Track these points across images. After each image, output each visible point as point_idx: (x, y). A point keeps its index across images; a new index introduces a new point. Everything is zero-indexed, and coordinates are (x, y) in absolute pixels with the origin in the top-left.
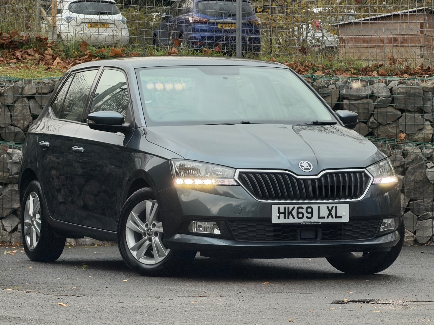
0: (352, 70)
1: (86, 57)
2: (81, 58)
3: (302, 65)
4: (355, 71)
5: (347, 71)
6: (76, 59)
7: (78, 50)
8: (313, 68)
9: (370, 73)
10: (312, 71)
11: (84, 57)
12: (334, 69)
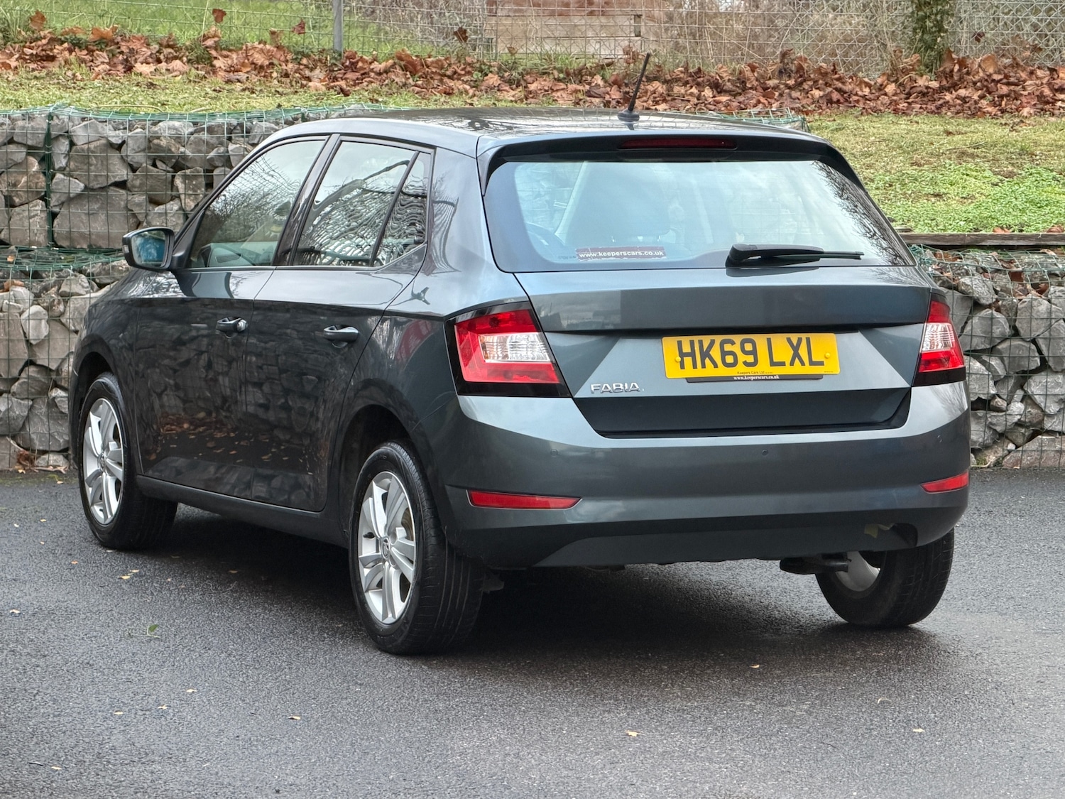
0: (556, 72)
1: (44, 42)
2: (33, 44)
3: (460, 62)
4: (562, 76)
5: (544, 73)
6: (24, 47)
7: (27, 29)
8: (481, 68)
9: (589, 78)
10: (480, 74)
11: (39, 43)
12: (520, 70)
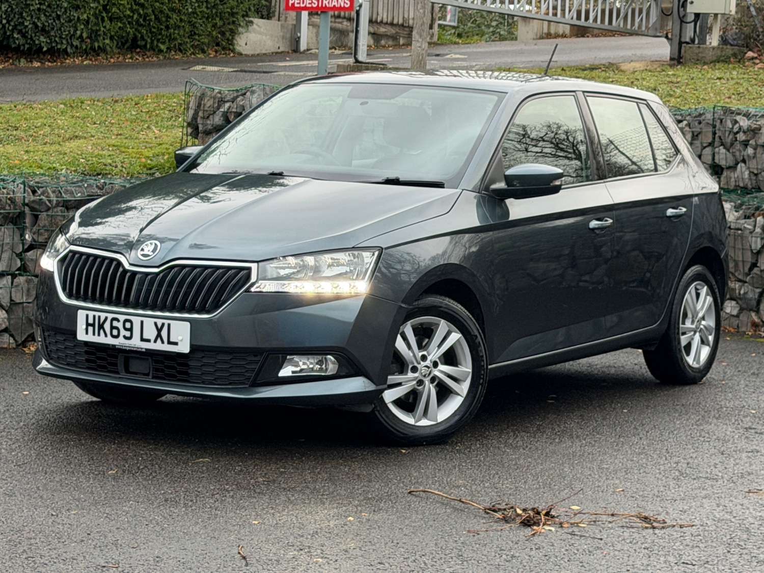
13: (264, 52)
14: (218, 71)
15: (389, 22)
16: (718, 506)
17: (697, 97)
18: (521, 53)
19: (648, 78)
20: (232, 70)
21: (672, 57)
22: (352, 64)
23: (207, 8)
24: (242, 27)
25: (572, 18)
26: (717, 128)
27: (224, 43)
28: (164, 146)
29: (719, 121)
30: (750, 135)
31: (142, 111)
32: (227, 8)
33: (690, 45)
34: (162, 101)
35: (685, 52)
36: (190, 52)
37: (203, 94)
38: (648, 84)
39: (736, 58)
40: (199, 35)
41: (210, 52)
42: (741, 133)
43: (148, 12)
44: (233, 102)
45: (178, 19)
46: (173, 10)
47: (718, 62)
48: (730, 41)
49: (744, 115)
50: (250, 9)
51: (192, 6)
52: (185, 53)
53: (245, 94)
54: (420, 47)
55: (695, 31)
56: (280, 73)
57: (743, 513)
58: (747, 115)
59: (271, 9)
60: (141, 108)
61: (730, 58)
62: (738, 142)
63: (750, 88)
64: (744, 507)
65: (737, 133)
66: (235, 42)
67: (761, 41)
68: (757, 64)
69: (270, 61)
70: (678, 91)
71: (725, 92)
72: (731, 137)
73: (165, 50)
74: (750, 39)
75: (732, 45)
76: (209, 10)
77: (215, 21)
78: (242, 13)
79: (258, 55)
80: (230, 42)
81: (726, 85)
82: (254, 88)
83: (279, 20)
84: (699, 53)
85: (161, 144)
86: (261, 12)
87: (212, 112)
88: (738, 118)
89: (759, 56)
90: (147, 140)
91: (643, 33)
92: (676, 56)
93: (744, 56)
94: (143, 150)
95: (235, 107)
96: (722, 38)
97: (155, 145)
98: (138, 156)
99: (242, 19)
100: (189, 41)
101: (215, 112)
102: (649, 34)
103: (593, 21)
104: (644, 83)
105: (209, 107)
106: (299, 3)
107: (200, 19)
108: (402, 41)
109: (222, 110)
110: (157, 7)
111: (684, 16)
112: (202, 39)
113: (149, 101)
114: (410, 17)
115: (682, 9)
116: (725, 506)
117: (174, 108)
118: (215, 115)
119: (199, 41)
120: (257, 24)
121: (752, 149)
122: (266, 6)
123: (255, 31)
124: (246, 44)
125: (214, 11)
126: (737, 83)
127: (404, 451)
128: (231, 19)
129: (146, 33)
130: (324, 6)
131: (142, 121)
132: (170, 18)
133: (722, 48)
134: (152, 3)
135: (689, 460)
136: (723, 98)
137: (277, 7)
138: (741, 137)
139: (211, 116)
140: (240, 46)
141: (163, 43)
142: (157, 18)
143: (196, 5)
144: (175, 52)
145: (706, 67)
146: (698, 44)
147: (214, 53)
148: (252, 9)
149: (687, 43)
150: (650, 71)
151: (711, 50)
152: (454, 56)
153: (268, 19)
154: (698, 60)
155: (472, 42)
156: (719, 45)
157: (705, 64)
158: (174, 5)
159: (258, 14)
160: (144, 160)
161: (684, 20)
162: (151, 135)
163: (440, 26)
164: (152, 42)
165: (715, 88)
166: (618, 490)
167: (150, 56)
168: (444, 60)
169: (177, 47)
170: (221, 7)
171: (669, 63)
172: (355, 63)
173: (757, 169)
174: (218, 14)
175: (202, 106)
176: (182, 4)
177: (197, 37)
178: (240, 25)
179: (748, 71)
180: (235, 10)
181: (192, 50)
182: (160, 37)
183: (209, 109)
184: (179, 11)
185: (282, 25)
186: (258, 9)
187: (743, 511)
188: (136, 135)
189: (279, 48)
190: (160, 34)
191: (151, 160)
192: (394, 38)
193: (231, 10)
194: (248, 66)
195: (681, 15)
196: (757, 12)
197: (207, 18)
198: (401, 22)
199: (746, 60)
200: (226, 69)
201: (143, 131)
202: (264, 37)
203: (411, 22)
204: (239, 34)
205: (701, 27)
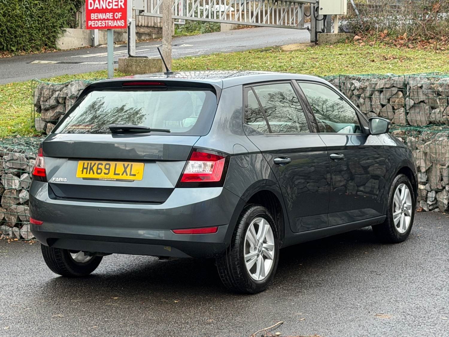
13: (74, 47)
14: (48, 63)
15: (146, 25)
16: (359, 326)
17: (329, 67)
18: (224, 40)
19: (299, 56)
20: (56, 62)
21: (312, 40)
22: (127, 58)
23: (39, 24)
24: (60, 33)
25: (253, 22)
26: (342, 88)
27: (50, 44)
28: (21, 118)
29: (343, 84)
30: (361, 91)
31: (6, 95)
32: (50, 23)
33: (322, 34)
34: (17, 87)
35: (319, 37)
36: (30, 50)
37: (43, 87)
38: (300, 60)
39: (349, 40)
40: (35, 40)
41: (42, 50)
42: (356, 90)
43: (3, 28)
44: (61, 91)
45: (22, 31)
46: (18, 26)
47: (339, 43)
48: (345, 30)
49: (357, 80)
50: (63, 23)
51: (30, 23)
52: (27, 51)
53: (67, 85)
54: (167, 48)
55: (324, 25)
56: (84, 63)
57: (374, 330)
58: (359, 80)
59: (76, 22)
60: (5, 93)
61: (345, 40)
62: (354, 96)
63: (358, 60)
64: (374, 326)
65: (354, 90)
66: (56, 43)
67: (362, 29)
68: (361, 43)
69: (78, 54)
70: (317, 64)
71: (344, 63)
72: (350, 92)
73: (15, 50)
74: (356, 28)
75: (346, 32)
76: (40, 25)
77: (43, 31)
78: (59, 26)
79: (70, 49)
80: (53, 43)
81: (345, 59)
82: (73, 82)
83: (81, 28)
84: (327, 38)
85: (19, 117)
86: (70, 24)
87: (49, 98)
88: (354, 81)
89: (362, 38)
90: (10, 114)
91: (295, 28)
92: (314, 40)
93: (353, 38)
94: (9, 121)
95: (62, 94)
96: (340, 29)
97: (16, 117)
98: (6, 125)
99: (59, 29)
100: (29, 44)
101: (50, 98)
102: (298, 28)
103: (266, 23)
104: (297, 59)
105: (47, 95)
106: (94, 25)
107: (35, 31)
108: (154, 36)
109: (54, 96)
110: (8, 25)
111: (317, 16)
112: (37, 42)
113: (9, 88)
114: (158, 22)
115: (316, 12)
116: (363, 326)
117: (25, 91)
118: (50, 99)
119: (35, 44)
120: (68, 32)
121: (362, 99)
122: (73, 20)
123: (67, 36)
124: (63, 44)
125: (43, 25)
126: (351, 57)
127: (176, 301)
128: (53, 30)
129: (3, 41)
130: (109, 26)
131: (6, 102)
132: (17, 31)
133: (341, 34)
134: (6, 23)
135: (341, 296)
136: (343, 67)
137: (80, 20)
138: (356, 92)
139: (48, 100)
140: (59, 45)
141: (14, 46)
142: (9, 31)
143: (32, 22)
144: (21, 51)
145: (332, 46)
146: (326, 33)
147: (44, 50)
148: (65, 22)
149: (320, 32)
150: (300, 51)
151: (334, 36)
152: (186, 45)
153: (75, 28)
154: (327, 42)
155: (195, 34)
156: (338, 32)
157: (331, 44)
158: (18, 23)
159: (69, 25)
160: (10, 127)
161: (318, 19)
162: (12, 110)
163: (175, 24)
164: (7, 46)
165: (339, 61)
166: (301, 319)
167: (7, 54)
168: (180, 48)
169: (22, 48)
170: (47, 23)
171: (310, 44)
172: (129, 57)
173: (366, 111)
174: (45, 27)
175: (42, 94)
176: (23, 22)
177: (33, 42)
178: (58, 33)
179: (356, 47)
180: (55, 24)
181: (31, 49)
182: (11, 43)
183: (46, 96)
184: (22, 27)
185: (83, 31)
186: (68, 22)
187: (374, 329)
188: (4, 111)
189: (82, 45)
190: (12, 41)
191: (14, 127)
192: (149, 34)
193: (53, 24)
194: (66, 59)
195: (316, 16)
196: (359, 13)
197: (39, 30)
198: (153, 25)
199: (354, 41)
200: (53, 62)
201: (7, 108)
202: (73, 39)
203: (159, 25)
204: (59, 38)
205: (327, 22)
